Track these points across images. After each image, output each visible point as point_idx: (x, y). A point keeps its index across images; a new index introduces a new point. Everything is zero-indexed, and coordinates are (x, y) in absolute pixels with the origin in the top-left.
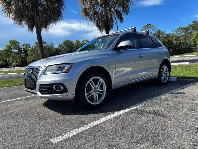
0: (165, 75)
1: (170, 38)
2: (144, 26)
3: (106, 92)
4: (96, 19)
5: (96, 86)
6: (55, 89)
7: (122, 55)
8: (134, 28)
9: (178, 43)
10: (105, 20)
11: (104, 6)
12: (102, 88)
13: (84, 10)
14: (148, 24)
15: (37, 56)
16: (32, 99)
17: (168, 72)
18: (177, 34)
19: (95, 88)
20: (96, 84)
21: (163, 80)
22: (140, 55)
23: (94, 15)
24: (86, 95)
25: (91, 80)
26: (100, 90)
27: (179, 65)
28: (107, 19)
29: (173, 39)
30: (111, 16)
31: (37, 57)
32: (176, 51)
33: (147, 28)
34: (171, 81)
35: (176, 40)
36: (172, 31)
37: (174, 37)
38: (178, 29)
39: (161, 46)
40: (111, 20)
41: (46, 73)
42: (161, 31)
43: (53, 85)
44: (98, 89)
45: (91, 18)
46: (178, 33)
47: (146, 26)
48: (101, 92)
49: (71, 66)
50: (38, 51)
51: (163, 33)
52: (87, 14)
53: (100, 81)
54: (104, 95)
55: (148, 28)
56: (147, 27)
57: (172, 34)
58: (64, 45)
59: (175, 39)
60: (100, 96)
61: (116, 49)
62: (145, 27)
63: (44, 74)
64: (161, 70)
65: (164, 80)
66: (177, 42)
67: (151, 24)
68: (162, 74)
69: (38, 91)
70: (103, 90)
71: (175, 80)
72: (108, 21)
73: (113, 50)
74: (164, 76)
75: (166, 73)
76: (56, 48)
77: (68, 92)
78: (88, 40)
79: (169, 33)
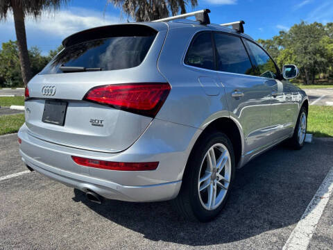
4: (138, 8)
15: (5, 70)
16: (18, 186)
31: (6, 73)
50: (7, 59)
76: (45, 58)
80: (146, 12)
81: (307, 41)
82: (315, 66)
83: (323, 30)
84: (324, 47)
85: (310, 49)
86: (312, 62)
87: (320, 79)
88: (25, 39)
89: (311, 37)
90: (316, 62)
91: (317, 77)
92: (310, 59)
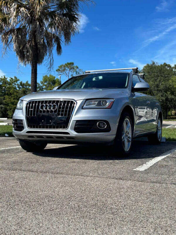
2: (63, 65)
6: (98, 126)
14: (69, 62)
33: (66, 68)
41: (85, 107)
47: (66, 64)
49: (112, 102)
55: (68, 69)
56: (67, 66)
62: (64, 67)
67: (73, 64)
69: (71, 129)
77: (110, 132)
81: (158, 80)
82: (166, 103)
83: (172, 70)
84: (173, 87)
85: (161, 87)
86: (164, 98)
87: (172, 115)
89: (162, 76)
90: (167, 99)
91: (169, 113)
92: (162, 96)
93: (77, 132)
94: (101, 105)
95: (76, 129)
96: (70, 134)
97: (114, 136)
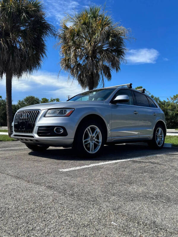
0: (160, 138)
1: (165, 106)
3: (101, 143)
4: (79, 73)
5: (93, 134)
6: (55, 131)
7: (118, 109)
8: (130, 84)
9: (175, 114)
10: (89, 75)
11: (90, 58)
12: (98, 138)
13: (66, 61)
17: (163, 136)
18: (173, 103)
19: (91, 136)
20: (93, 133)
21: (157, 143)
22: (135, 111)
23: (77, 67)
24: (84, 141)
25: (89, 127)
26: (96, 140)
27: (175, 136)
28: (92, 74)
29: (168, 108)
30: (97, 72)
32: (171, 124)
34: (166, 147)
35: (172, 110)
36: (168, 99)
37: (170, 106)
38: (174, 96)
39: (157, 107)
40: (98, 76)
41: (47, 115)
42: (154, 97)
43: (53, 127)
44: (94, 138)
45: (73, 71)
46: (175, 102)
48: (97, 142)
49: (72, 111)
51: (157, 99)
52: (68, 66)
53: (97, 131)
54: (99, 145)
57: (168, 102)
58: (26, 102)
59: (170, 108)
60: (96, 146)
61: (113, 102)
63: (44, 116)
64: (156, 132)
65: (159, 144)
66: (173, 113)
68: (156, 136)
69: (35, 133)
70: (99, 140)
71: (170, 146)
72: (93, 77)
73: (110, 103)
74: (158, 140)
75: (161, 136)
76: (15, 105)
77: (67, 136)
78: (59, 99)
79: (164, 101)
80: (84, 75)
88: (11, 90)
93: (39, 136)
94: (63, 114)
95: (39, 134)
96: (34, 137)
97: (73, 140)
